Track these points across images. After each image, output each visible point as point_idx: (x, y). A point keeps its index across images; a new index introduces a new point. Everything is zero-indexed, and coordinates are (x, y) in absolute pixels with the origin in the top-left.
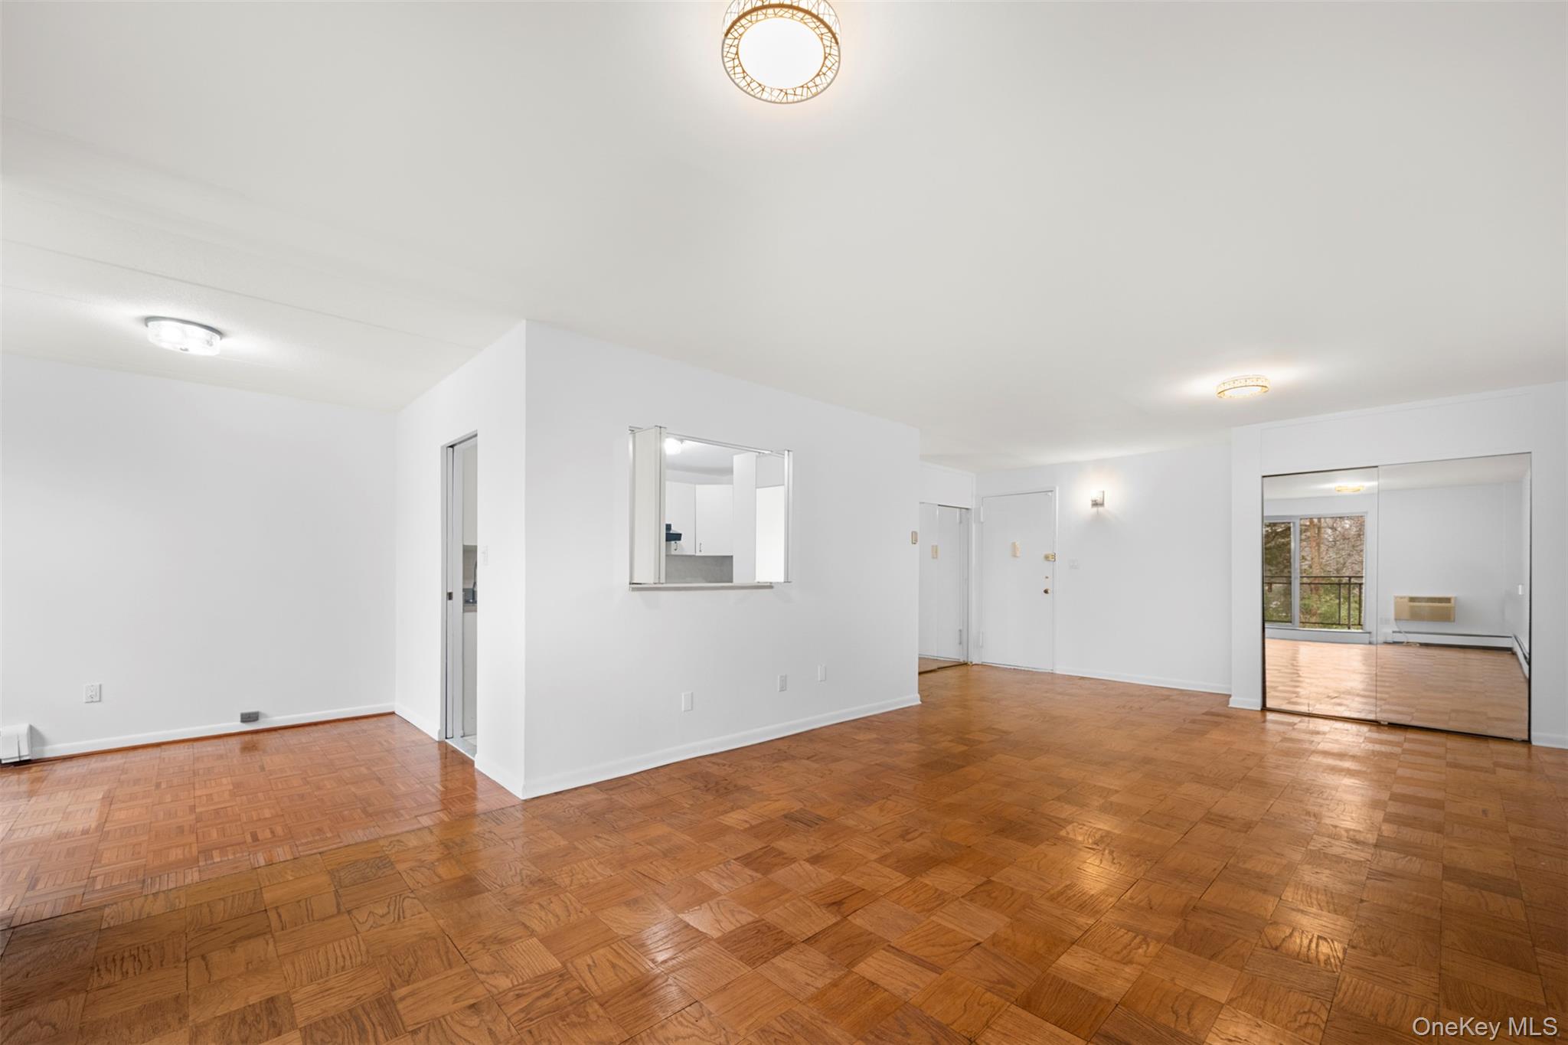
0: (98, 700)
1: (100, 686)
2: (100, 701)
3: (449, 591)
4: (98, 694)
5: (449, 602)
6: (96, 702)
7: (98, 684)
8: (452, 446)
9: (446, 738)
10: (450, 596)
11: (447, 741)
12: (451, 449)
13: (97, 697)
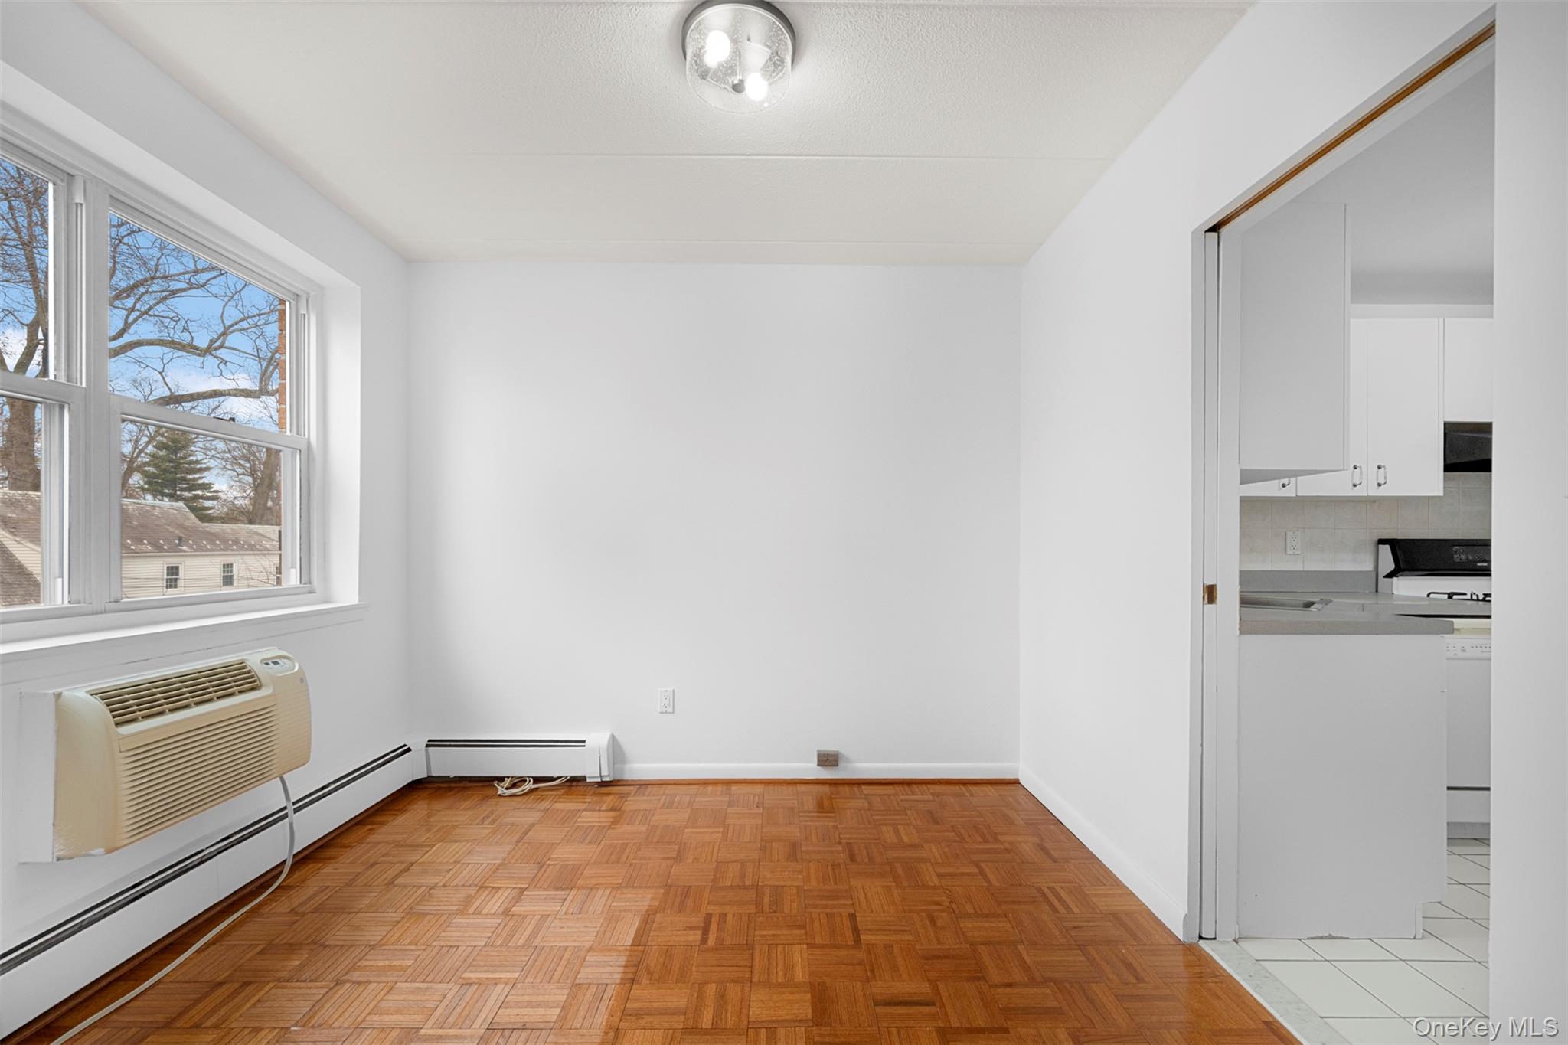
0: (671, 711)
1: (674, 691)
2: (673, 712)
3: (1208, 583)
4: (672, 704)
5: (1208, 607)
6: (669, 713)
7: (672, 689)
8: (1215, 228)
9: (1201, 937)
10: (1210, 593)
11: (1201, 942)
12: (1214, 235)
13: (670, 708)
